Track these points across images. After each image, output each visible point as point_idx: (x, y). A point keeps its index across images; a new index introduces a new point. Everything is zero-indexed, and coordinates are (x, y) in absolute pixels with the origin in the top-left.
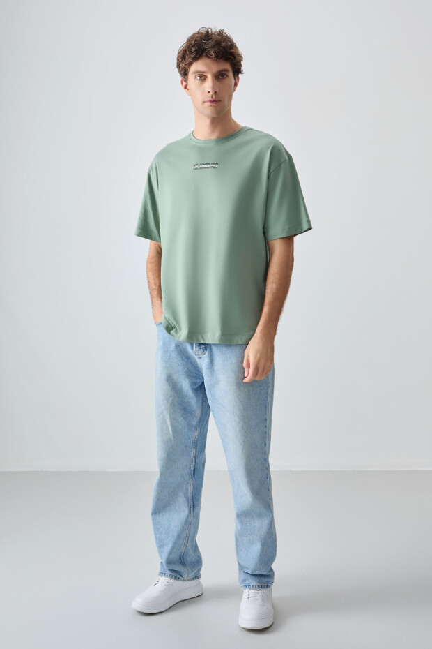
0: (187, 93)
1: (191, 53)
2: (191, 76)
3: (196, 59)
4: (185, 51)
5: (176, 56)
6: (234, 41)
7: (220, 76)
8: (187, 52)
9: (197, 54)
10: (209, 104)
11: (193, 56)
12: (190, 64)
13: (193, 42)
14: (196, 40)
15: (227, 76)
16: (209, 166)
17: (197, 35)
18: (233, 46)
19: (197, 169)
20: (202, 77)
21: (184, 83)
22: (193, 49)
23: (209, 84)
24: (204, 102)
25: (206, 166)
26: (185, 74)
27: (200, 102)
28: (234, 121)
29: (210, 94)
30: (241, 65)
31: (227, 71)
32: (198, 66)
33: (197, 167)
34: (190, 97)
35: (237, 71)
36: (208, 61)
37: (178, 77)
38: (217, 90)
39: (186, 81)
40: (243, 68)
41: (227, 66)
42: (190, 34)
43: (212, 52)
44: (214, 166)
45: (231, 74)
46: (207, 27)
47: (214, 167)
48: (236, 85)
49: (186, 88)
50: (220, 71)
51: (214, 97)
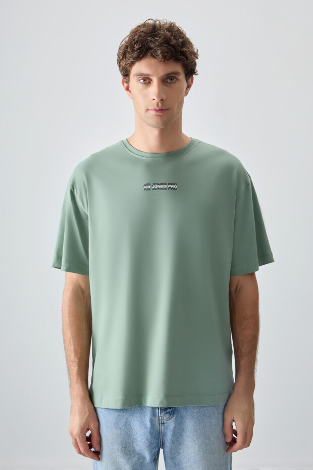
0: (129, 96)
1: (133, 51)
2: (133, 79)
3: (139, 58)
4: (127, 47)
5: (117, 52)
6: (188, 36)
7: (168, 80)
8: (129, 49)
9: (140, 53)
10: (153, 113)
11: (135, 54)
12: (132, 64)
13: (136, 37)
14: (140, 36)
15: (177, 79)
16: (165, 186)
17: (142, 29)
18: (186, 43)
19: (149, 189)
20: (147, 80)
21: (125, 84)
22: (136, 47)
23: (154, 89)
24: (148, 110)
25: (162, 186)
26: (126, 74)
27: (143, 110)
28: (184, 134)
29: (155, 102)
30: (195, 64)
31: (177, 73)
32: (140, 67)
33: (149, 187)
34: (132, 100)
35: (190, 71)
36: (153, 61)
37: (119, 76)
38: (164, 97)
39: (128, 82)
40: (198, 68)
41: (178, 68)
42: (133, 26)
43: (159, 52)
44: (173, 186)
45: (182, 77)
46: (155, 19)
47: (172, 188)
48: (189, 86)
49: (127, 89)
50: (168, 74)
51: (160, 105)
